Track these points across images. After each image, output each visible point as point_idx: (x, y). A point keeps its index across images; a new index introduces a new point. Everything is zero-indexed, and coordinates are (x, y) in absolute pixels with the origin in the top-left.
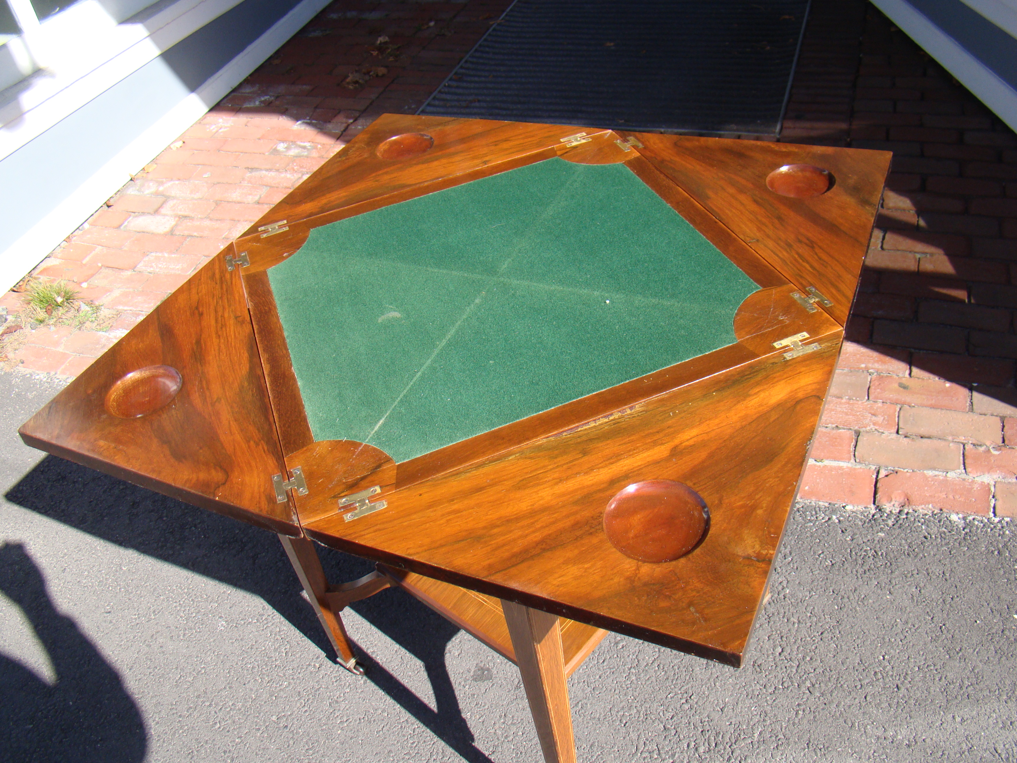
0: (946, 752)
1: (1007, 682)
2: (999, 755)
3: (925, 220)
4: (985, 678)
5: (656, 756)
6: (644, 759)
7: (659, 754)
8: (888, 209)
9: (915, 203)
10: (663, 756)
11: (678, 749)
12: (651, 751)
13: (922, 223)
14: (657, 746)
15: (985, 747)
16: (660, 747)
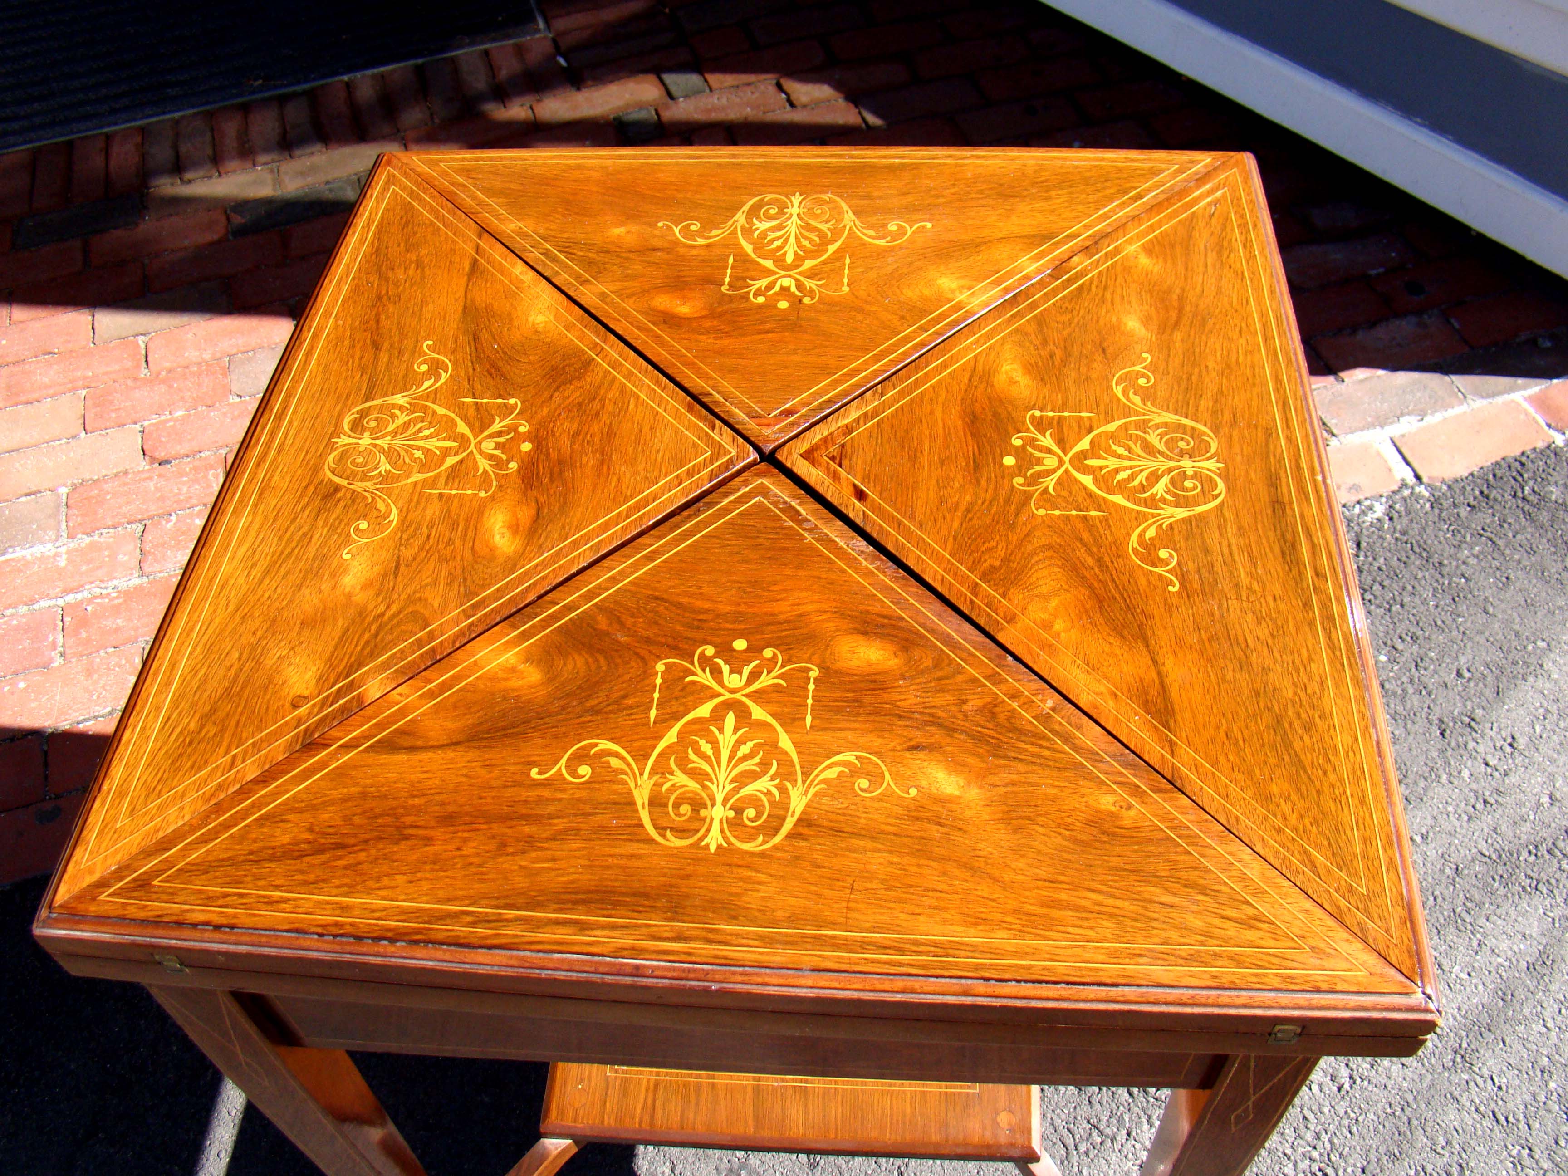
0: (1437, 893)
1: (1435, 754)
2: (1489, 857)
3: (876, 113)
4: (1408, 764)
5: (1099, 1140)
6: (1087, 1153)
7: (1101, 1133)
8: (804, 106)
9: (838, 86)
10: (1108, 1131)
11: (1121, 1108)
12: (1087, 1135)
13: (873, 120)
14: (1088, 1122)
15: (1470, 858)
16: (1094, 1120)
